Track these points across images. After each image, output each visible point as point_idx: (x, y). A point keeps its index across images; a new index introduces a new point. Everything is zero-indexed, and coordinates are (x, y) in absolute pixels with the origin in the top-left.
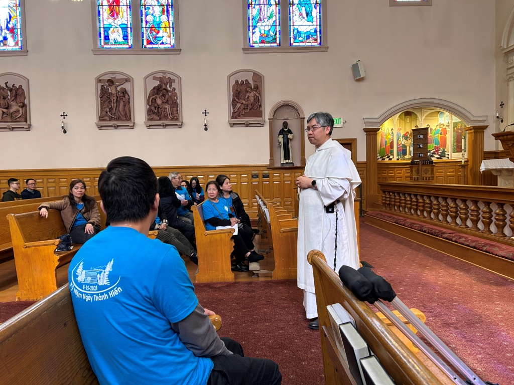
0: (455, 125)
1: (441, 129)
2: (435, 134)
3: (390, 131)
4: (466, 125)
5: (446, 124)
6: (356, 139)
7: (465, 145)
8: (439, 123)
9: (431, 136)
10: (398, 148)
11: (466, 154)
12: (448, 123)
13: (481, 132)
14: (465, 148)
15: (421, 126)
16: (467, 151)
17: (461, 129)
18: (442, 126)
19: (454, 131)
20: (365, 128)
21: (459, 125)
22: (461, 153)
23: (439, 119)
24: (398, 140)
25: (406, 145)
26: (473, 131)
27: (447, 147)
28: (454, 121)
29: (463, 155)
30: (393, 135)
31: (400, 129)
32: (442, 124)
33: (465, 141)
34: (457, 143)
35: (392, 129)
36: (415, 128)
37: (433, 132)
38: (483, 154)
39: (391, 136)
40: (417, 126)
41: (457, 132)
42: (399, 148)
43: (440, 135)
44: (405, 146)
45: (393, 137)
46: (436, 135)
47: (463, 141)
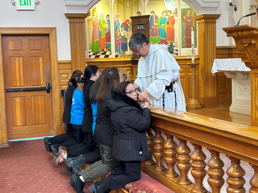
0: (184, 12)
1: (167, 17)
2: (161, 23)
3: (105, 18)
4: (196, 13)
5: (173, 11)
6: (55, 28)
7: (195, 38)
8: (165, 9)
9: (156, 26)
10: (116, 41)
11: (196, 50)
12: (176, 10)
13: (212, 22)
14: (195, 42)
15: (145, 12)
16: (197, 46)
17: (190, 18)
18: (169, 13)
19: (183, 20)
20: (67, 12)
21: (189, 12)
22: (191, 49)
23: (166, 3)
24: (116, 30)
25: (126, 37)
26: (203, 21)
27: (175, 40)
28: (182, 8)
29: (193, 51)
30: (109, 24)
31: (117, 16)
32: (169, 11)
33: (195, 34)
34: (186, 35)
35: (108, 15)
36: (136, 15)
37: (159, 21)
38: (215, 50)
39: (107, 25)
40: (139, 12)
41: (186, 21)
42: (118, 41)
43: (167, 25)
44: (124, 38)
45: (109, 27)
46: (163, 25)
47: (193, 33)
